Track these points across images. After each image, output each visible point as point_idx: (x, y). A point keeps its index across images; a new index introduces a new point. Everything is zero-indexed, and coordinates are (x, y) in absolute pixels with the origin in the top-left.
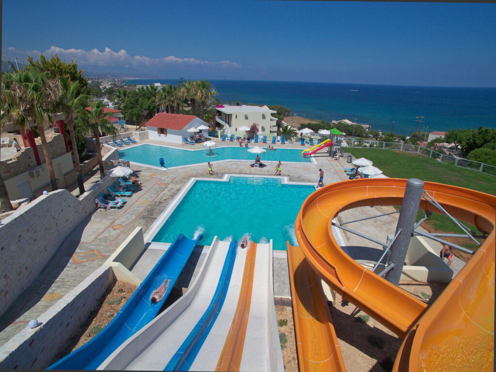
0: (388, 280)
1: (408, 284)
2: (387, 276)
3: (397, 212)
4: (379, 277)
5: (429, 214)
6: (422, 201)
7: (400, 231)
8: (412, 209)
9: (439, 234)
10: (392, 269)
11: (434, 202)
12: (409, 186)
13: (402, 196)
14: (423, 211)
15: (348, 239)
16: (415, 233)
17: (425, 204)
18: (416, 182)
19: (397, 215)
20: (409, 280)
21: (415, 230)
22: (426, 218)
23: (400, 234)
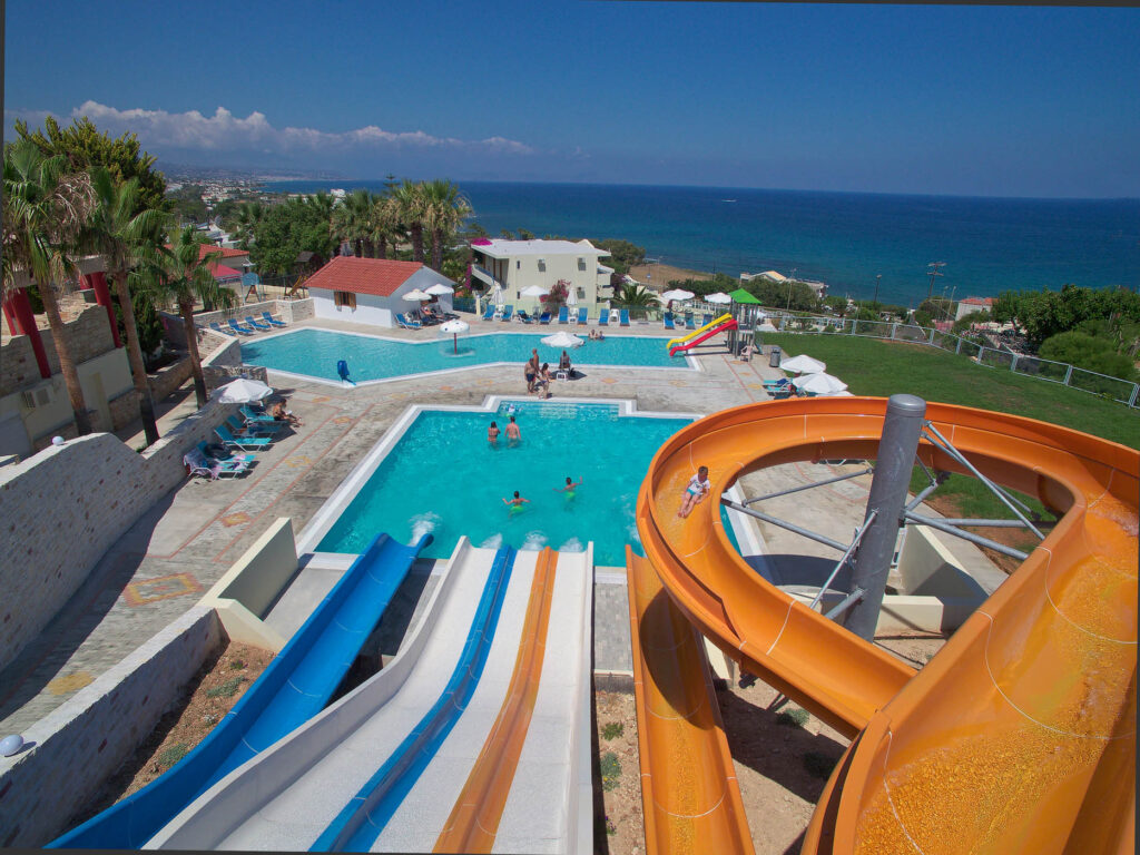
0: (849, 628)
1: (899, 638)
2: (847, 619)
3: (867, 472)
4: (827, 621)
5: (942, 476)
6: (921, 446)
7: (873, 515)
8: (899, 463)
9: (961, 521)
10: (859, 601)
11: (948, 448)
12: (892, 411)
13: (877, 436)
14: (929, 469)
15: (767, 538)
16: (907, 520)
17: (930, 453)
18: (908, 402)
19: (868, 479)
20: (901, 628)
21: (908, 513)
22: (936, 485)
23: (874, 521)
